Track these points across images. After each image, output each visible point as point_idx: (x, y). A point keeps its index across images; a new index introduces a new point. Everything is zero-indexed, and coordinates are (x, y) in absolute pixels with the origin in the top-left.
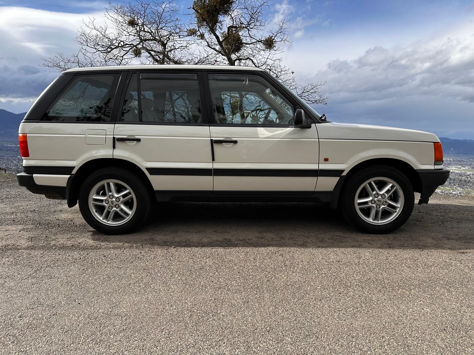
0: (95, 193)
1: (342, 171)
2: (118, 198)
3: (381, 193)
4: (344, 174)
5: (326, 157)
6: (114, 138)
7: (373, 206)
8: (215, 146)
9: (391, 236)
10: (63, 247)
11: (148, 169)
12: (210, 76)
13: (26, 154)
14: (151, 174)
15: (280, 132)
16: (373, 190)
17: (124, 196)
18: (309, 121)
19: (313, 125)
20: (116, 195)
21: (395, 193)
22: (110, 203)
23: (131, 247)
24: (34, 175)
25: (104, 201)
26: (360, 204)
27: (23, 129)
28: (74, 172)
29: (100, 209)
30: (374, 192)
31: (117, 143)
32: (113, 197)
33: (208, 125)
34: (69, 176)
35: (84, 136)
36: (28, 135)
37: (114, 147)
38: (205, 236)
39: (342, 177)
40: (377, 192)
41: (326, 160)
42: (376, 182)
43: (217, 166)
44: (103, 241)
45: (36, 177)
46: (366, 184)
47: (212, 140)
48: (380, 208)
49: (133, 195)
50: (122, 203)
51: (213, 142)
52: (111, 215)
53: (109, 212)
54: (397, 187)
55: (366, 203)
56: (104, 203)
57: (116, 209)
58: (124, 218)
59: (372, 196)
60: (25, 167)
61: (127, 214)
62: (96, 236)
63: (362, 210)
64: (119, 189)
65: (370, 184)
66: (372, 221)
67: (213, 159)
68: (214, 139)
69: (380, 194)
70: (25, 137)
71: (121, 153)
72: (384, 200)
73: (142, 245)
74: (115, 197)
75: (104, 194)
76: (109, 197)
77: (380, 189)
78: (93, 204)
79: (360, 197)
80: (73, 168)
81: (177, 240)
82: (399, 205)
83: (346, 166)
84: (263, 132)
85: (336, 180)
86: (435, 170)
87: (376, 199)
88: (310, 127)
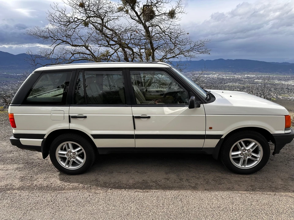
0: (60, 149)
1: (222, 135)
2: (74, 153)
3: (248, 148)
4: (223, 137)
5: (211, 127)
6: (69, 116)
7: (242, 157)
8: (136, 120)
9: (253, 176)
10: (41, 188)
11: (92, 135)
12: (132, 72)
13: (14, 126)
14: (94, 138)
15: (179, 110)
16: (242, 146)
17: (78, 151)
18: (199, 102)
19: (201, 105)
20: (73, 151)
21: (257, 148)
22: (69, 156)
23: (84, 188)
24: (21, 139)
25: (66, 155)
26: (233, 156)
27: (11, 110)
28: (45, 137)
29: (64, 159)
30: (243, 148)
31: (72, 119)
32: (71, 152)
33: (131, 105)
34: (42, 140)
35: (50, 115)
36: (14, 114)
37: (70, 122)
38: (131, 177)
39: (221, 139)
40: (244, 148)
41: (211, 128)
42: (244, 141)
43: (137, 132)
44: (66, 182)
45: (21, 140)
46: (237, 143)
47: (133, 116)
48: (246, 158)
49: (83, 150)
50: (77, 156)
51: (134, 118)
52: (71, 163)
53: (69, 161)
54: (259, 144)
55: (237, 155)
56: (66, 156)
57: (73, 159)
58: (78, 165)
59: (241, 150)
60: (14, 134)
61: (80, 162)
62: (62, 176)
63: (234, 159)
64: (75, 147)
65: (240, 143)
66: (241, 166)
67: (135, 129)
68: (134, 115)
69: (247, 150)
70: (12, 115)
72: (249, 153)
73: (91, 186)
74: (72, 152)
75: (65, 150)
76: (69, 152)
77: (247, 146)
78: (59, 156)
79: (233, 151)
80: (44, 135)
81: (113, 181)
82: (259, 156)
83: (224, 133)
84: (167, 110)
85: (217, 141)
86: (285, 133)
87: (244, 152)
88: (199, 106)
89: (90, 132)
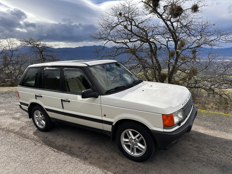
1: (112, 123)
2: (41, 118)
4: (114, 124)
6: (36, 95)
7: (130, 145)
8: (63, 102)
14: (47, 111)
18: (97, 94)
22: (39, 119)
24: (21, 105)
30: (130, 137)
31: (37, 97)
33: (61, 92)
34: (28, 107)
35: (29, 93)
37: (36, 99)
39: (113, 126)
40: (132, 137)
41: (105, 115)
43: (65, 111)
46: (126, 131)
47: (61, 99)
48: (134, 146)
49: (44, 117)
51: (62, 101)
53: (39, 122)
54: (142, 137)
57: (41, 122)
58: (43, 126)
61: (44, 124)
67: (63, 108)
69: (133, 139)
71: (38, 101)
80: (28, 104)
82: (144, 148)
87: (131, 141)
88: (97, 97)
89: (45, 107)
